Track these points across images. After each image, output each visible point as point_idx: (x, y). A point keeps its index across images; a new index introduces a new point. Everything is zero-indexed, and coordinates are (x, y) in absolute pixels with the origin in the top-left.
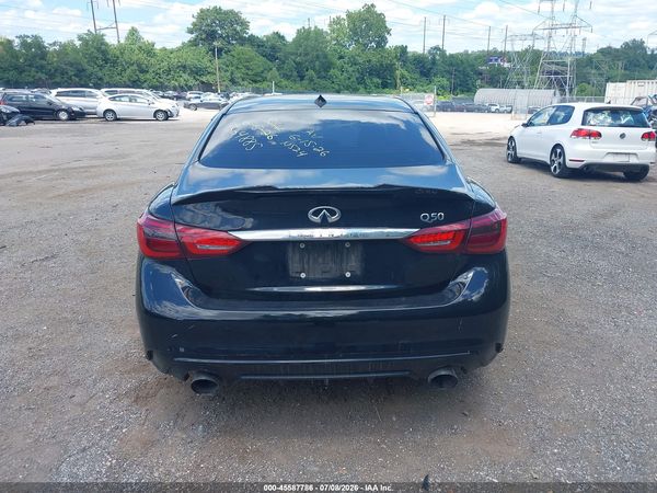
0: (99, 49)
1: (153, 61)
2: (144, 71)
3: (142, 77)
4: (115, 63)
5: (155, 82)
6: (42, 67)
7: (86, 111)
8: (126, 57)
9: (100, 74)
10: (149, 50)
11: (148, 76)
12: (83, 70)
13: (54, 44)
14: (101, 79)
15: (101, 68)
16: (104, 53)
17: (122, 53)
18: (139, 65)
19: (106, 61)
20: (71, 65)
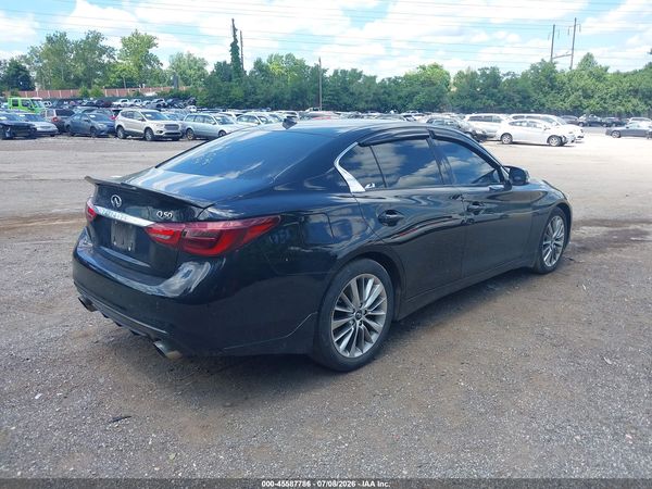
0: (547, 77)
1: (601, 85)
2: (587, 97)
3: (585, 102)
4: (560, 90)
5: (598, 107)
6: (493, 95)
7: (488, 134)
8: (573, 84)
9: (544, 100)
10: (600, 75)
11: (592, 102)
12: (529, 97)
13: (508, 74)
14: (543, 105)
15: (546, 94)
16: (552, 80)
17: (569, 80)
18: (584, 91)
19: (552, 87)
20: (519, 92)
